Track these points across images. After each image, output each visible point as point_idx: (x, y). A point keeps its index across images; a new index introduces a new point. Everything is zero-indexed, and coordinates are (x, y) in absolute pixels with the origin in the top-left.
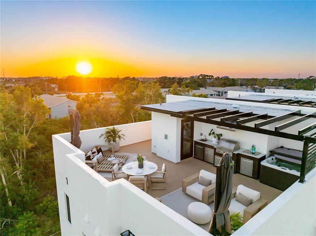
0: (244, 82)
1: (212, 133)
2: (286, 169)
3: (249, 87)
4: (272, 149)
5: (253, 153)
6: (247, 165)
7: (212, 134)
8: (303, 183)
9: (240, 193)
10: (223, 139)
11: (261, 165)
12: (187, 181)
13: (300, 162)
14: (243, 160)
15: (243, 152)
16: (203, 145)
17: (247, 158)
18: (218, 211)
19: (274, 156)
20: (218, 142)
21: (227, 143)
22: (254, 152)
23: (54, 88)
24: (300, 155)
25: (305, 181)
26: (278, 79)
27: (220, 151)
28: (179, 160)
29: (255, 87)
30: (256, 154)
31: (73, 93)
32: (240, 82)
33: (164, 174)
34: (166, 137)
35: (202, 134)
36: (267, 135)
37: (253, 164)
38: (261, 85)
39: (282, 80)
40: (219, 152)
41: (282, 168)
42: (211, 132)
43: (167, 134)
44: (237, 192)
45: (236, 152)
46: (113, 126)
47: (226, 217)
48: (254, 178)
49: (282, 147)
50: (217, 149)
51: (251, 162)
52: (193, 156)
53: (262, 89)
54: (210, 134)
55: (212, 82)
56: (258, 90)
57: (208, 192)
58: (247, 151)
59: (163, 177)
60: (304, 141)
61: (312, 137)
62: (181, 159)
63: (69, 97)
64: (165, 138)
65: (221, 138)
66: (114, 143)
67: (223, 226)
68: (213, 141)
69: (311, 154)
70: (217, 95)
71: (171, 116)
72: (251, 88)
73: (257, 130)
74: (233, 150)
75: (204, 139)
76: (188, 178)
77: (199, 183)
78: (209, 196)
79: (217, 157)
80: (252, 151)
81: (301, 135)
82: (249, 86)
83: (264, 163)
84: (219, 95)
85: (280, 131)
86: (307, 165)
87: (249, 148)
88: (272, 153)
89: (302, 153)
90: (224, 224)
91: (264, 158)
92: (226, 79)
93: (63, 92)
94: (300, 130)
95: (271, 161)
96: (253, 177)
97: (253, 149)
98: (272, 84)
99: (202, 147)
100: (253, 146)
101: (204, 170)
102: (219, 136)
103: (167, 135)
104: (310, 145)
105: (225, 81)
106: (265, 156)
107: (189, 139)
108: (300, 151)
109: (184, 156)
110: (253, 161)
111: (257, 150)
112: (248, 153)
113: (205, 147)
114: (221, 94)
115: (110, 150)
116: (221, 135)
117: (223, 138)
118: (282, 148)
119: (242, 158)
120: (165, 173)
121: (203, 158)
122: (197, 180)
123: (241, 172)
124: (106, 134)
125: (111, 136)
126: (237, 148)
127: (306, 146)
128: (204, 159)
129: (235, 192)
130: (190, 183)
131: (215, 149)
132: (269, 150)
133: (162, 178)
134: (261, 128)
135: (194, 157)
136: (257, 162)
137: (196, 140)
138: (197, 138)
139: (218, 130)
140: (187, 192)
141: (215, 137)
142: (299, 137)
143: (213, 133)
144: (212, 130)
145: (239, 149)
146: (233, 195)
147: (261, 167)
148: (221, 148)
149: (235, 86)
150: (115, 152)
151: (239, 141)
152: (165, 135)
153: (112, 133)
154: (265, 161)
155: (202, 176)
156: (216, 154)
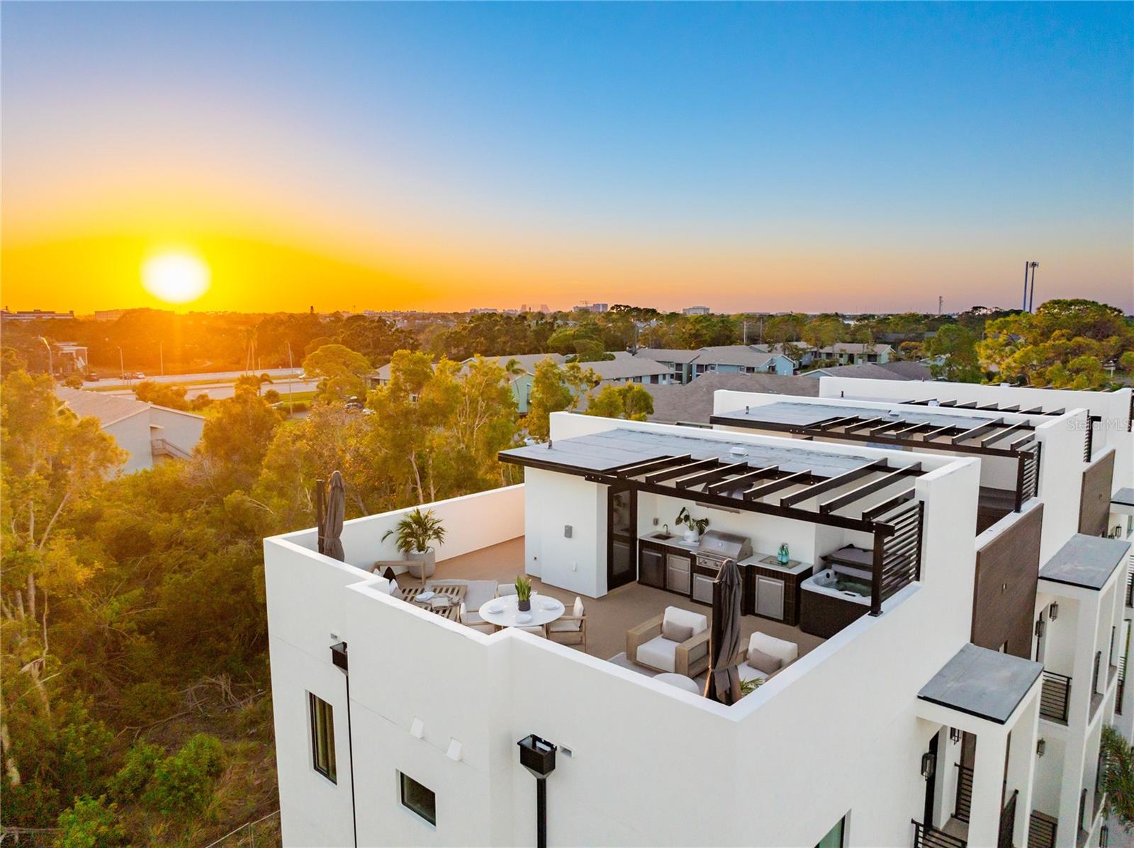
0: (761, 329)
1: (683, 518)
2: (854, 596)
3: (779, 346)
4: (825, 552)
5: (783, 564)
6: (770, 593)
7: (683, 521)
8: (876, 616)
9: (756, 650)
10: (712, 533)
11: (803, 592)
12: (638, 634)
13: (868, 576)
14: (760, 580)
15: (761, 561)
16: (662, 550)
17: (769, 576)
18: (718, 665)
19: (830, 568)
20: (699, 541)
21: (723, 542)
22: (784, 561)
23: (72, 359)
24: (869, 560)
25: (882, 612)
26: (873, 316)
27: (706, 563)
28: (605, 592)
29: (796, 347)
30: (790, 564)
31: (146, 375)
32: (748, 328)
33: (582, 621)
34: (569, 532)
35: (656, 522)
36: (814, 524)
37: (785, 589)
38: (817, 339)
39: (884, 320)
40: (703, 565)
41: (846, 594)
42: (681, 515)
43: (570, 525)
44: (751, 649)
45: (744, 564)
46: (415, 508)
47: (732, 676)
48: (788, 624)
49: (851, 546)
50: (697, 558)
51: (781, 585)
52: (638, 579)
53: (820, 353)
54: (679, 521)
55: (654, 331)
56: (807, 355)
57: (689, 651)
58: (770, 559)
59: (578, 629)
60: (874, 531)
61: (888, 524)
62: (610, 587)
63: (143, 393)
64: (566, 536)
65: (707, 529)
66: (422, 552)
67: (728, 692)
68: (687, 537)
69: (894, 557)
70: (672, 376)
71: (586, 479)
72: (784, 350)
73: (785, 510)
74: (736, 557)
75: (665, 534)
76: (640, 626)
77: (663, 637)
78: (691, 661)
79: (699, 578)
80: (780, 560)
81: (867, 520)
82: (779, 342)
83: (807, 585)
84: (679, 377)
85: (830, 513)
86: (886, 580)
87: (774, 551)
88: (827, 561)
89: (872, 553)
90: (730, 689)
91: (808, 573)
92: (701, 321)
93: (106, 371)
94: (866, 511)
95: (824, 580)
96: (785, 621)
97: (784, 553)
98: (853, 334)
99: (660, 555)
100: (783, 547)
101: (675, 606)
102: (701, 525)
103: (571, 528)
104: (886, 540)
105: (698, 327)
106: (811, 569)
107: (627, 534)
108: (865, 551)
109: (615, 579)
110: (783, 582)
111: (793, 556)
112: (771, 563)
113: (668, 555)
114: (684, 372)
115: (408, 572)
116: (706, 522)
117: (711, 531)
118: (849, 550)
119: (757, 576)
120: (584, 617)
121: (663, 584)
122: (660, 631)
123: (756, 612)
124: (400, 531)
125: (412, 534)
126: (747, 553)
127: (878, 540)
128: (665, 585)
129: (745, 648)
130: (647, 637)
131: (693, 558)
132: (819, 554)
133: (576, 631)
134: (793, 506)
135: (639, 582)
136: (793, 585)
137: (644, 536)
138: (645, 531)
139: (699, 511)
140: (638, 659)
141: (691, 528)
142: (864, 524)
143: (687, 518)
144: (684, 509)
145: (751, 555)
146: (742, 655)
147: (802, 596)
148: (708, 555)
149: (731, 344)
150: (428, 578)
151: (749, 536)
152: (566, 527)
153: (414, 525)
154: (811, 579)
155: (670, 620)
156: (695, 569)
